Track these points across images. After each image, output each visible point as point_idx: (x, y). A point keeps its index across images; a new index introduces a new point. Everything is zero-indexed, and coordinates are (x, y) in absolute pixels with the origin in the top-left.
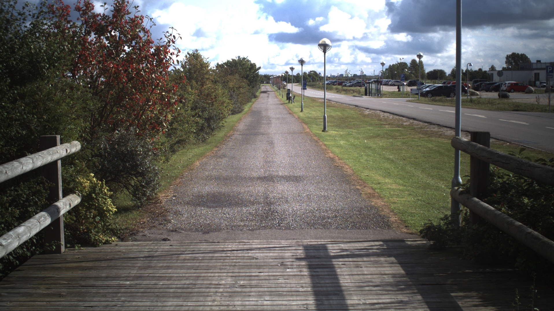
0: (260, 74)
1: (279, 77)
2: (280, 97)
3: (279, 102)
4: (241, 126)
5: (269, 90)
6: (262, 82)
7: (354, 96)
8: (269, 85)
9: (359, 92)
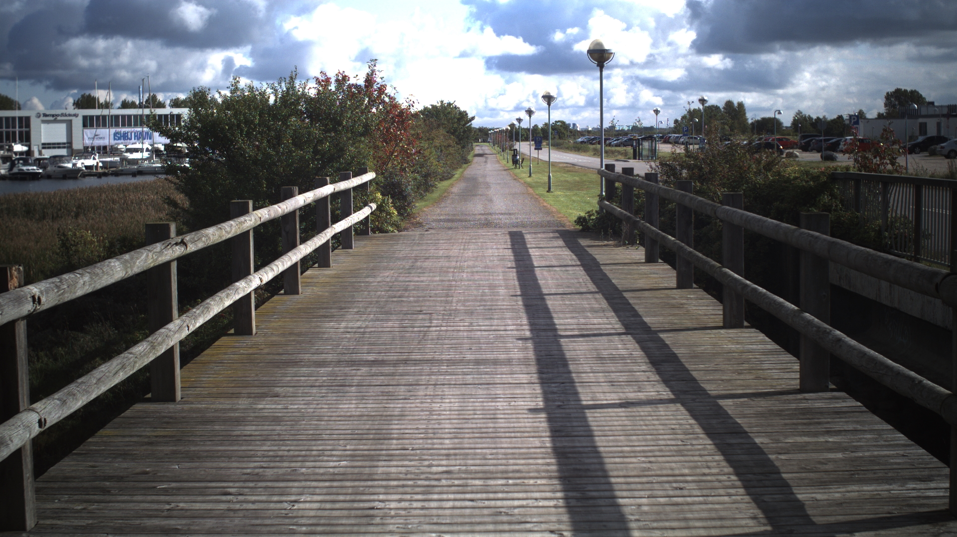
0: (473, 126)
1: (502, 131)
3: (501, 168)
5: (487, 152)
6: (477, 141)
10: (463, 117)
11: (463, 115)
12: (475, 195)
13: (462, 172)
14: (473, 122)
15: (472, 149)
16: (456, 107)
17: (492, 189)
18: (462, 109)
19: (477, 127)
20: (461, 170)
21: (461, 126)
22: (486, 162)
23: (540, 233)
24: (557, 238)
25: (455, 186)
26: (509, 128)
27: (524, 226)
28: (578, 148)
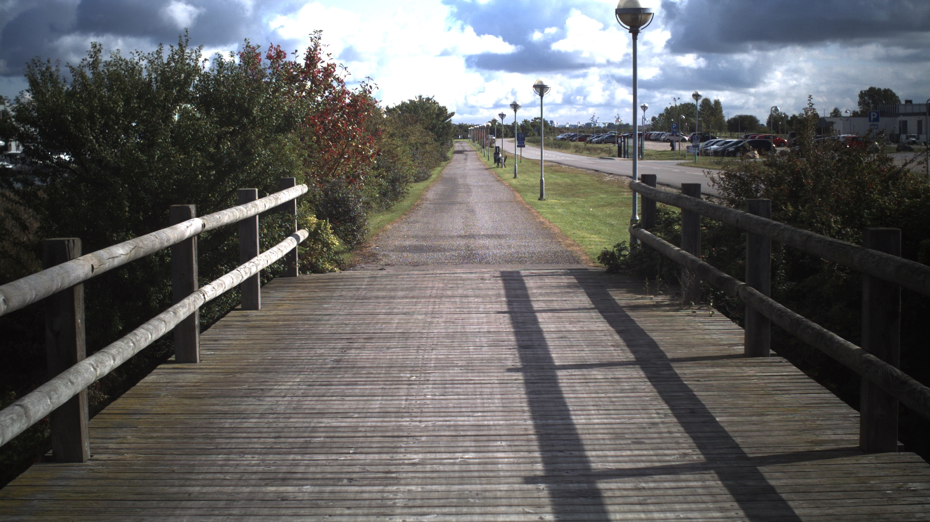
0: (452, 122)
1: (482, 128)
2: (485, 160)
3: (482, 167)
4: (430, 195)
5: (467, 148)
6: (456, 137)
7: (601, 158)
8: (467, 140)
9: (609, 152)
10: (442, 113)
11: (442, 111)
12: (453, 203)
13: (441, 172)
14: (452, 118)
15: (452, 146)
16: (435, 103)
17: (473, 194)
18: (441, 105)
19: (457, 124)
20: (439, 169)
21: (440, 122)
22: (466, 159)
23: (546, 275)
24: (576, 286)
25: (431, 190)
26: (490, 124)
27: (521, 261)
28: (559, 145)
